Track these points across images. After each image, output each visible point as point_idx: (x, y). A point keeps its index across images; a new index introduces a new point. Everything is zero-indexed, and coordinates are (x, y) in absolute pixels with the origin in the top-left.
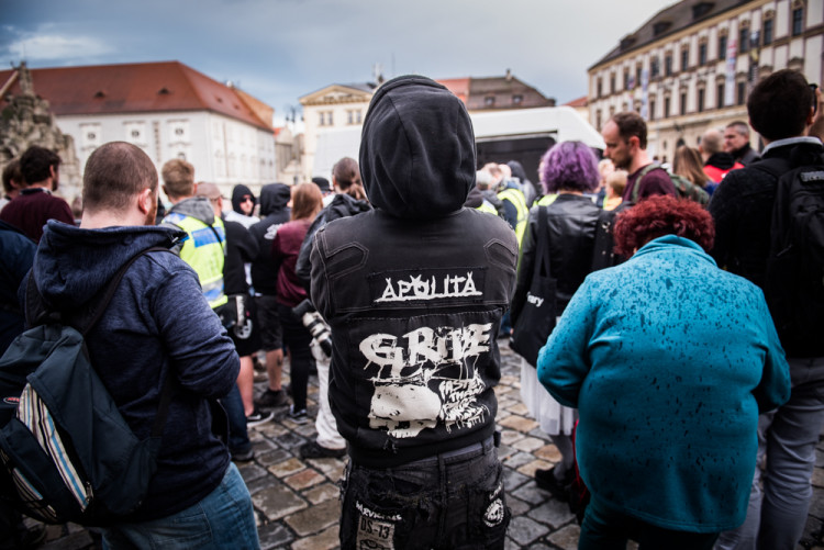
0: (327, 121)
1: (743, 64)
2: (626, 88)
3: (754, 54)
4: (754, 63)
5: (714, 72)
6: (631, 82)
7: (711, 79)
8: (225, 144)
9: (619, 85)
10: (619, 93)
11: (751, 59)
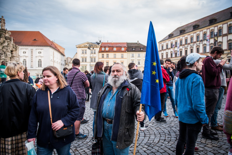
0: (84, 53)
1: (212, 41)
2: (172, 47)
3: (216, 38)
4: (216, 41)
5: (202, 43)
6: (173, 46)
7: (201, 45)
8: (53, 58)
9: (169, 46)
10: (169, 49)
11: (215, 40)
